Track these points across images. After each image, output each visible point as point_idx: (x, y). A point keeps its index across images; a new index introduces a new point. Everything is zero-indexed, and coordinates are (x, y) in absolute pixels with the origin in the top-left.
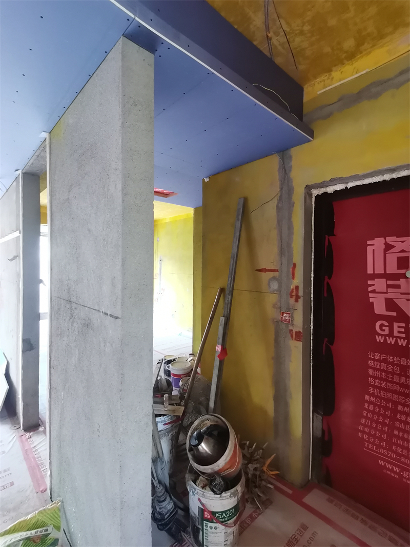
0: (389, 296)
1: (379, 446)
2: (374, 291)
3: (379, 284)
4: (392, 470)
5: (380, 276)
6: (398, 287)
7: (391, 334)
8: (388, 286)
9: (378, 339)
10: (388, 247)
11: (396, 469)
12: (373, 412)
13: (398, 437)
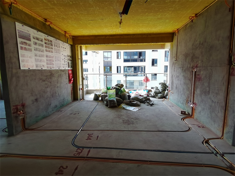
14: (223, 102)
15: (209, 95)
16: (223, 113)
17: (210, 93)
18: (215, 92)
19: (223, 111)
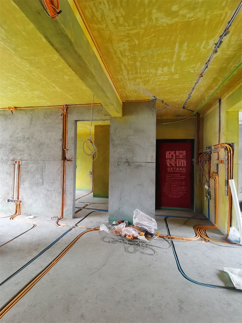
0: (170, 163)
1: (168, 193)
2: (167, 162)
3: (168, 160)
4: (171, 197)
5: (168, 159)
6: (172, 161)
7: (170, 170)
8: (170, 161)
9: (168, 171)
10: (170, 153)
11: (172, 196)
12: (167, 186)
13: (172, 190)
14: (59, 189)
15: (43, 186)
16: (60, 197)
17: (44, 184)
18: (50, 182)
19: (61, 196)
